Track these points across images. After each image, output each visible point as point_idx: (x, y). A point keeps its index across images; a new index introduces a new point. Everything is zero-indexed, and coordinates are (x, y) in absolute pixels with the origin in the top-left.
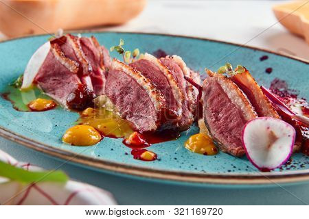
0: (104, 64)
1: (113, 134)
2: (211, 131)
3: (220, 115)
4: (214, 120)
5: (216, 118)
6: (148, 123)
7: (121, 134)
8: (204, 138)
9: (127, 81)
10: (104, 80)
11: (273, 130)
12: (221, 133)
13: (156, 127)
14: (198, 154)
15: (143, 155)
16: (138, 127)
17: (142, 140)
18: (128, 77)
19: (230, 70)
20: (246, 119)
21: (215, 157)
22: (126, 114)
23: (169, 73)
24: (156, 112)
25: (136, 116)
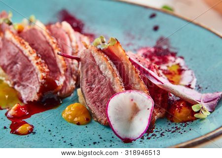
2: (86, 100)
3: (93, 86)
4: (88, 90)
5: (91, 88)
7: (7, 105)
8: (78, 109)
11: (136, 102)
12: (94, 102)
13: (38, 97)
15: (20, 129)
16: (23, 97)
18: (16, 48)
19: (103, 42)
20: (115, 90)
21: (86, 127)
22: (15, 84)
23: (54, 43)
24: (39, 82)
25: (23, 86)
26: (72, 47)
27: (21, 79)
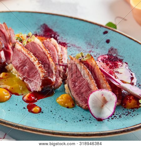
1: (17, 93)
2: (72, 92)
3: (77, 84)
4: (73, 86)
5: (75, 85)
6: (36, 85)
7: (22, 92)
8: (67, 98)
9: (24, 59)
11: (105, 97)
12: (77, 94)
13: (41, 89)
14: (63, 107)
17: (33, 98)
18: (25, 57)
19: (83, 57)
20: (91, 88)
21: (73, 110)
22: (24, 78)
23: (49, 53)
24: (41, 79)
25: (30, 80)
27: (29, 76)
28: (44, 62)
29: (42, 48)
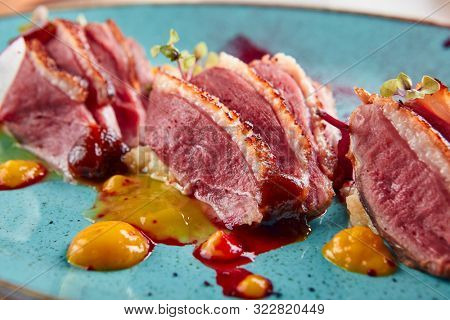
0: (136, 77)
1: (173, 235)
2: (378, 219)
3: (395, 186)
4: (380, 196)
5: (387, 192)
6: (243, 206)
7: (190, 235)
8: (366, 239)
9: (190, 118)
10: (140, 111)
12: (400, 224)
13: (261, 216)
14: (356, 275)
15: (243, 286)
16: (221, 216)
17: (235, 248)
18: (193, 110)
19: (407, 88)
21: (395, 280)
22: (194, 188)
24: (257, 183)
25: (216, 192)
26: (309, 106)
28: (262, 125)
29: (249, 82)
